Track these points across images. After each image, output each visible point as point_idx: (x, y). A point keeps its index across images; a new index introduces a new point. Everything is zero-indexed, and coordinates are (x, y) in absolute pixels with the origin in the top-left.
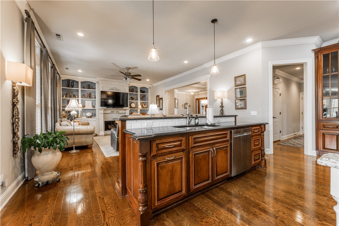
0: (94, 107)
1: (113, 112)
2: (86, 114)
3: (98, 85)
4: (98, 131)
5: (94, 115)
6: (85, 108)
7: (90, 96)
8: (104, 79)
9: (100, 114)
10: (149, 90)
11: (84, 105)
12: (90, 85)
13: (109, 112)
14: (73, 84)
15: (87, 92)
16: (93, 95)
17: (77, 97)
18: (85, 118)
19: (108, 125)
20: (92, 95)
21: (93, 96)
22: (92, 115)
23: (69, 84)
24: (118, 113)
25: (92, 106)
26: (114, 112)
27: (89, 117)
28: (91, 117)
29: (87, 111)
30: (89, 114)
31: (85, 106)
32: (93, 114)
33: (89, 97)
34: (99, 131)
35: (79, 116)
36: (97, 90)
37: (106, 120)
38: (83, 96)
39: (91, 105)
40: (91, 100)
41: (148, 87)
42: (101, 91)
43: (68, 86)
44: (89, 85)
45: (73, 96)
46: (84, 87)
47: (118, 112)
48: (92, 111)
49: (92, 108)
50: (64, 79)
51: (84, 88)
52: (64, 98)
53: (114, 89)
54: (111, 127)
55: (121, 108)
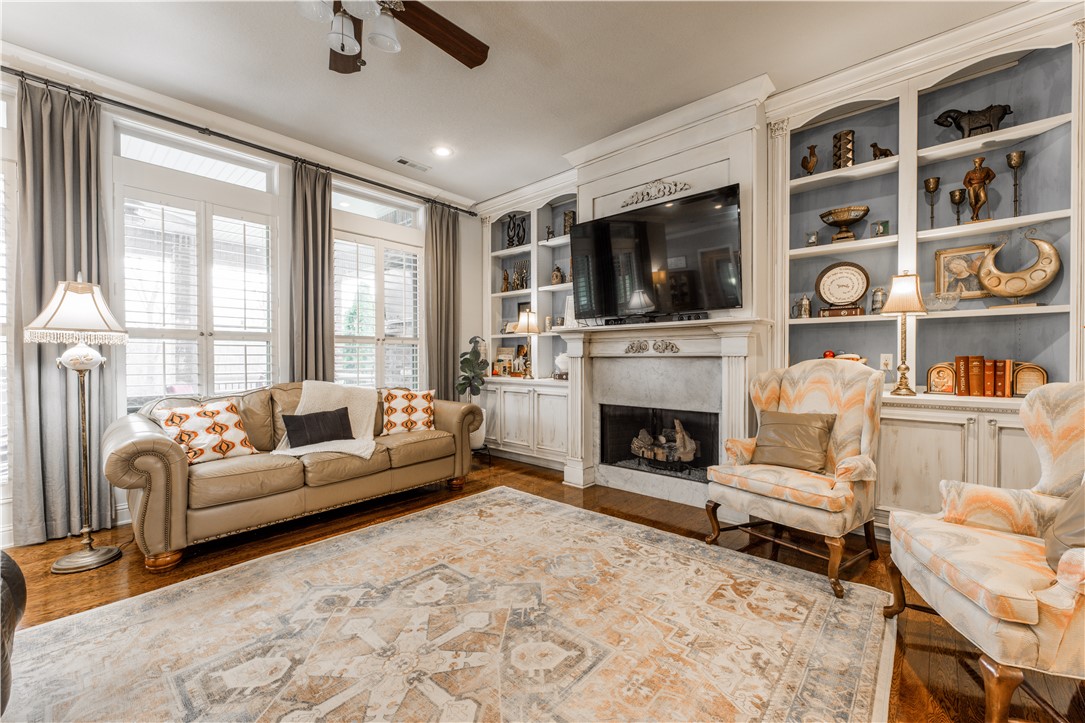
1: (637, 350)
2: (556, 361)
11: (562, 316)
13: (620, 346)
14: (524, 230)
23: (514, 234)
24: (669, 354)
26: (644, 348)
29: (561, 345)
31: (563, 323)
37: (610, 403)
43: (511, 244)
50: (495, 218)
51: (550, 233)
53: (653, 192)
54: (641, 448)
55: (689, 319)
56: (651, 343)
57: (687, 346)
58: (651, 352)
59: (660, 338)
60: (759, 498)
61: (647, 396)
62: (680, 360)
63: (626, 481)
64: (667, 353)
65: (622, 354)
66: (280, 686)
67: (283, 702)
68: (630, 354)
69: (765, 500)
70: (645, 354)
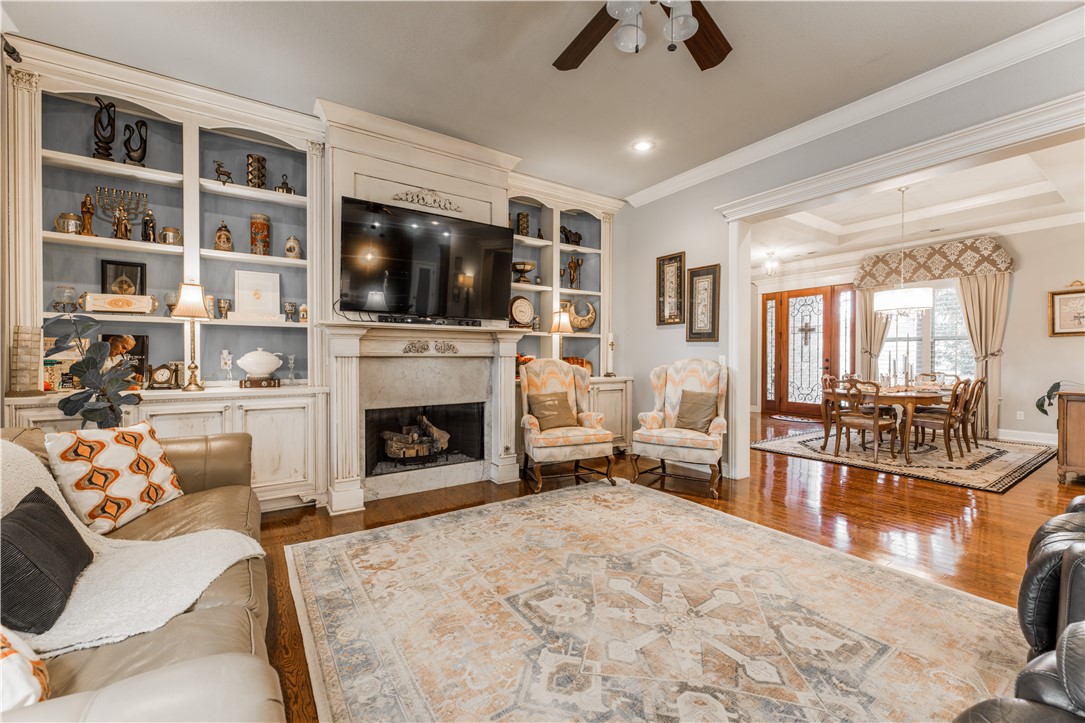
0: (294, 314)
1: (416, 350)
2: (239, 362)
3: (323, 164)
4: (321, 481)
5: (293, 368)
6: (233, 319)
7: (263, 238)
8: (362, 118)
9: (335, 365)
10: (605, 228)
11: (229, 297)
12: (268, 165)
13: (397, 348)
14: (144, 142)
15: (248, 210)
16: (283, 232)
17: (170, 235)
18: (229, 387)
19: (387, 434)
20: (285, 235)
21: (291, 243)
22: (284, 368)
23: (112, 138)
24: (448, 354)
25: (282, 310)
26: (425, 348)
27: (256, 383)
28: (272, 381)
29: (244, 339)
30: (258, 361)
31: (231, 307)
32: (284, 359)
33: (260, 246)
34: (330, 482)
35: (187, 374)
36: (311, 201)
37: (374, 406)
38: (218, 235)
39: (272, 299)
40: (272, 268)
41: (597, 213)
42: (346, 201)
43: (104, 151)
44: (261, 161)
45: (139, 230)
46: (228, 175)
47: (451, 348)
48: (277, 339)
49: (280, 321)
50: (60, 86)
51: (222, 175)
52: (71, 237)
53: (429, 199)
54: (402, 449)
55: (468, 325)
56: (432, 345)
57: (465, 348)
58: (432, 352)
59: (442, 340)
60: (575, 447)
61: (424, 395)
62: (459, 360)
63: (401, 485)
64: (446, 354)
65: (401, 353)
66: (722, 692)
67: (740, 684)
68: (410, 354)
69: (580, 447)
70: (426, 354)
